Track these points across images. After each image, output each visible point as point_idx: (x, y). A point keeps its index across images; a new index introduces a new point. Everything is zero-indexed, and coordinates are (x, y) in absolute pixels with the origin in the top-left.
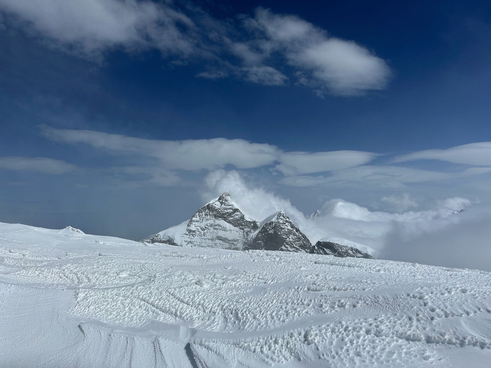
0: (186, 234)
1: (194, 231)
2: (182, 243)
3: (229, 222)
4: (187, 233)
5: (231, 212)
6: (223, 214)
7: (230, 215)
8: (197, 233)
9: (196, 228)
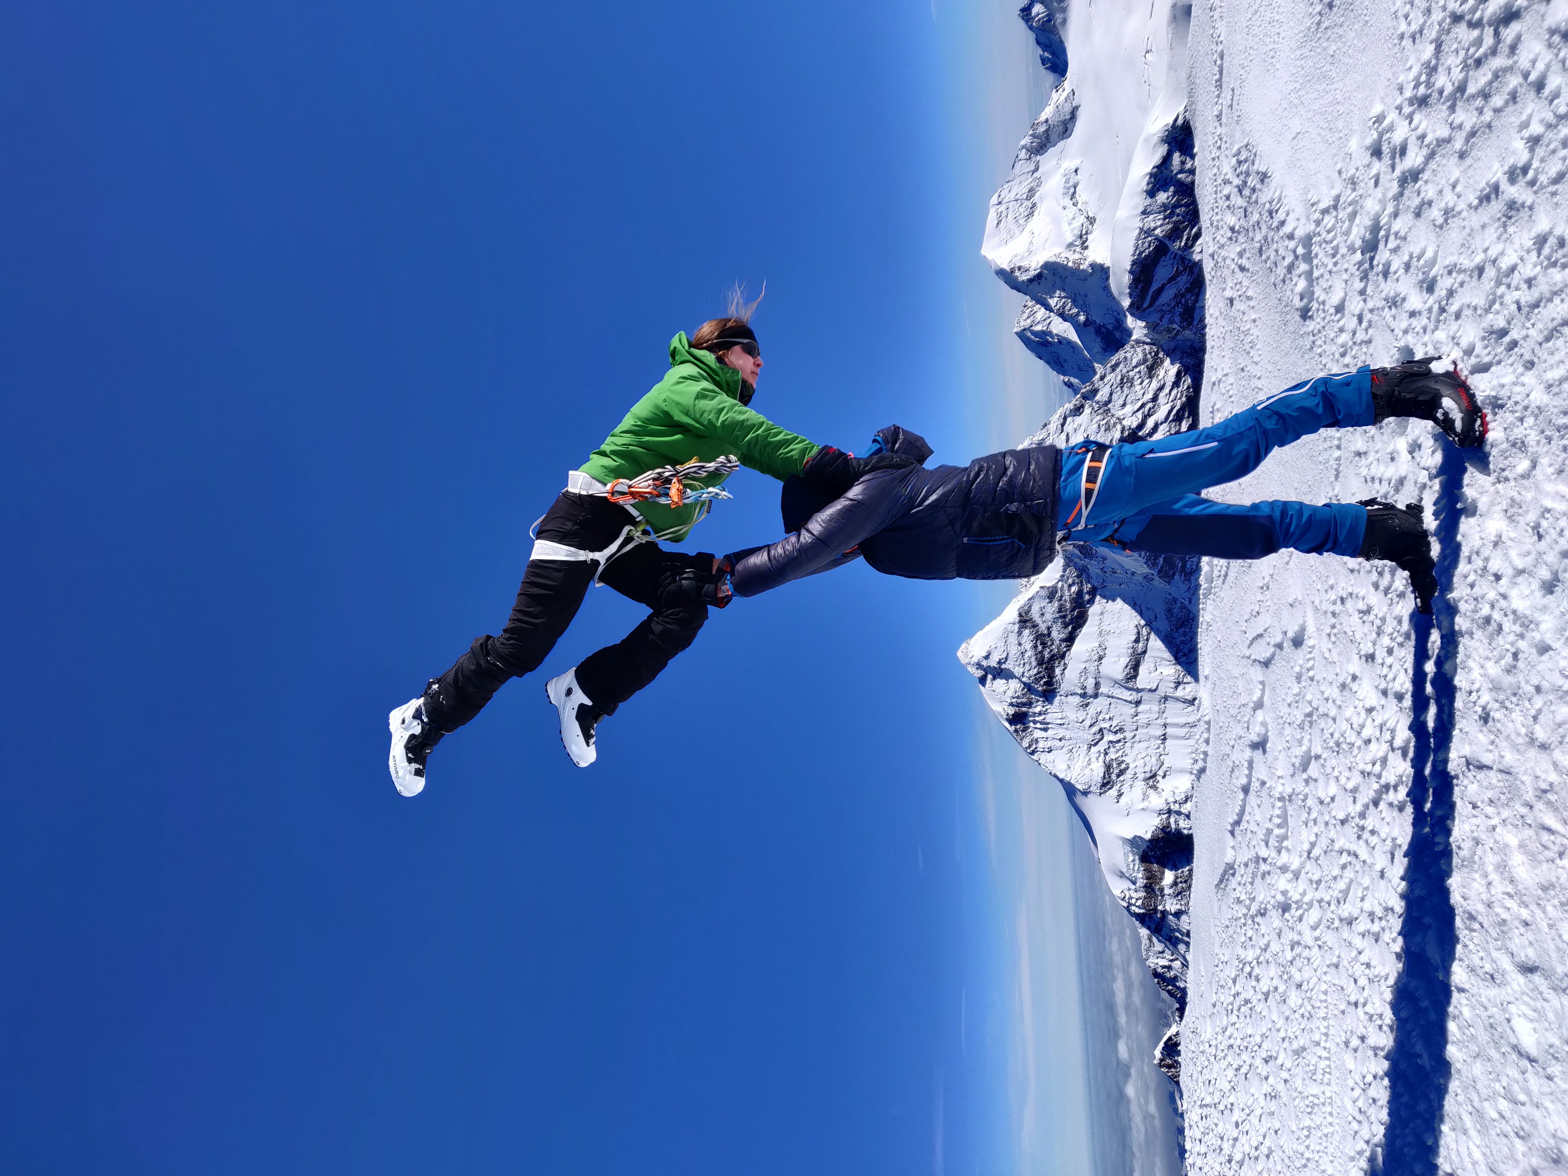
0: (1120, 795)
1: (1108, 767)
2: (1154, 811)
3: (1070, 640)
4: (1113, 792)
5: (1031, 633)
6: (1040, 663)
7: (1042, 639)
8: (1113, 757)
9: (1093, 759)
